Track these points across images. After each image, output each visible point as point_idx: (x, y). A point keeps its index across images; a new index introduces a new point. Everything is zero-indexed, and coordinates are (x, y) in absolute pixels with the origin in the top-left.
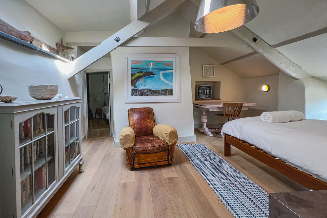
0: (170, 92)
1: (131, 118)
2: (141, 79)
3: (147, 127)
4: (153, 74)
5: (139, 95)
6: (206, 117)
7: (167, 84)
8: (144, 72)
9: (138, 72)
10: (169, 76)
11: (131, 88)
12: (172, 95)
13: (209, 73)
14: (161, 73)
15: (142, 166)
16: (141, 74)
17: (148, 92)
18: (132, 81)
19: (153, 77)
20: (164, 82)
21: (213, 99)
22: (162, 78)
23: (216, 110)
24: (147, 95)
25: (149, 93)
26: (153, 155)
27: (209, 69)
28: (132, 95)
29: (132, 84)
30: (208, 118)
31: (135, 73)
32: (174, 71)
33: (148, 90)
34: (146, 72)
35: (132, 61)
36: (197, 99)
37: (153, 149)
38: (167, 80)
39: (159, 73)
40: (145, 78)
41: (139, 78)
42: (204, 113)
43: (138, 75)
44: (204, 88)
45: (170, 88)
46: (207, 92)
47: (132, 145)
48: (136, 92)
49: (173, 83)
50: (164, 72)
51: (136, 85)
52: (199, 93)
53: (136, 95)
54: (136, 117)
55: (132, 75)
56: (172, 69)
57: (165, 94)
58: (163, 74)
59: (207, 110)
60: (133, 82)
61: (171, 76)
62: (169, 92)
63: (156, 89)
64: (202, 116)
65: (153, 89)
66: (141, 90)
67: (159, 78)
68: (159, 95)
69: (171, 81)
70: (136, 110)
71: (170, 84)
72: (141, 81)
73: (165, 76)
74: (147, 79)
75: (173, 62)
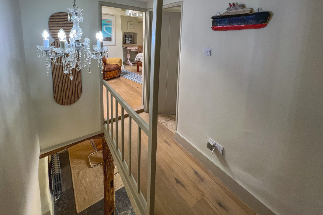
0: (110, 39)
6: (129, 54)
7: (108, 34)
12: (111, 41)
13: (131, 27)
20: (106, 33)
21: (133, 44)
22: (105, 30)
23: (134, 50)
26: (113, 72)
27: (131, 25)
30: (130, 55)
36: (124, 43)
38: (108, 32)
39: (103, 27)
42: (128, 53)
44: (128, 36)
45: (110, 37)
46: (130, 39)
49: (111, 33)
50: (106, 26)
52: (126, 39)
56: (111, 25)
57: (107, 41)
58: (105, 28)
59: (130, 50)
61: (110, 29)
64: (127, 54)
67: (103, 30)
69: (110, 32)
71: (110, 34)
73: (107, 29)
75: (111, 20)
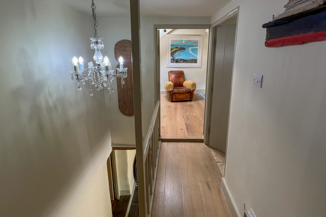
0: (195, 61)
1: (170, 76)
2: (177, 52)
3: (180, 82)
4: (185, 49)
5: (175, 62)
7: (193, 56)
8: (179, 47)
9: (175, 48)
10: (195, 51)
11: (170, 58)
12: (197, 63)
14: (190, 48)
15: (177, 100)
16: (177, 49)
17: (181, 61)
19: (185, 51)
20: (191, 54)
22: (191, 52)
24: (181, 63)
25: (182, 61)
26: (182, 95)
28: (171, 62)
29: (171, 55)
33: (181, 60)
34: (181, 48)
35: (171, 40)
37: (183, 92)
39: (189, 49)
40: (179, 51)
41: (176, 51)
43: (175, 49)
45: (195, 58)
47: (172, 89)
48: (174, 61)
50: (192, 48)
51: (174, 56)
53: (174, 62)
54: (173, 76)
55: (172, 49)
56: (198, 46)
57: (192, 62)
58: (191, 49)
60: (172, 54)
61: (196, 50)
63: (186, 59)
65: (184, 59)
66: (177, 59)
67: (189, 52)
68: (188, 62)
69: (196, 54)
70: (173, 72)
71: (196, 56)
72: (177, 53)
73: (192, 50)
74: (181, 52)
75: (198, 41)
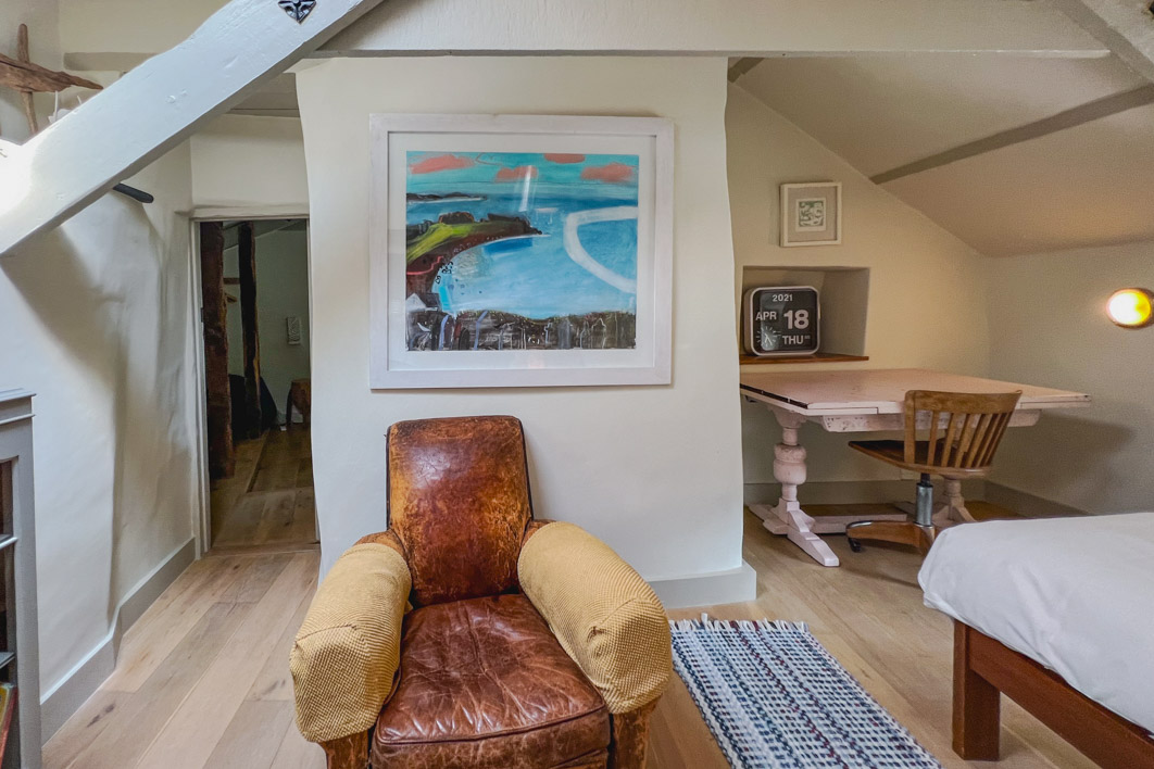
0: (617, 330)
1: (399, 482)
2: (464, 255)
4: (527, 230)
5: (448, 346)
6: (800, 454)
7: (601, 286)
8: (480, 214)
9: (446, 220)
10: (614, 241)
11: (404, 306)
12: (633, 345)
13: (811, 222)
14: (573, 220)
16: (462, 230)
17: (498, 327)
18: (412, 266)
19: (528, 243)
22: (577, 252)
24: (495, 346)
25: (506, 335)
27: (811, 204)
28: (413, 344)
29: (411, 286)
31: (428, 224)
32: (641, 213)
33: (500, 320)
34: (492, 217)
35: (410, 155)
38: (605, 264)
39: (560, 225)
40: (481, 248)
41: (452, 246)
42: (791, 437)
43: (444, 232)
44: (781, 298)
45: (619, 307)
46: (798, 319)
47: (363, 719)
48: (436, 331)
49: (633, 277)
50: (587, 216)
51: (435, 288)
52: (757, 324)
53: (434, 345)
54: (430, 468)
55: (413, 234)
57: (592, 342)
58: (581, 230)
60: (423, 271)
61: (626, 238)
62: (612, 328)
63: (543, 315)
64: (778, 451)
65: (526, 314)
66: (462, 316)
67: (561, 250)
68: (555, 345)
69: (627, 267)
70: (428, 435)
72: (462, 267)
73: (593, 238)
74: (497, 256)
75: (636, 159)
